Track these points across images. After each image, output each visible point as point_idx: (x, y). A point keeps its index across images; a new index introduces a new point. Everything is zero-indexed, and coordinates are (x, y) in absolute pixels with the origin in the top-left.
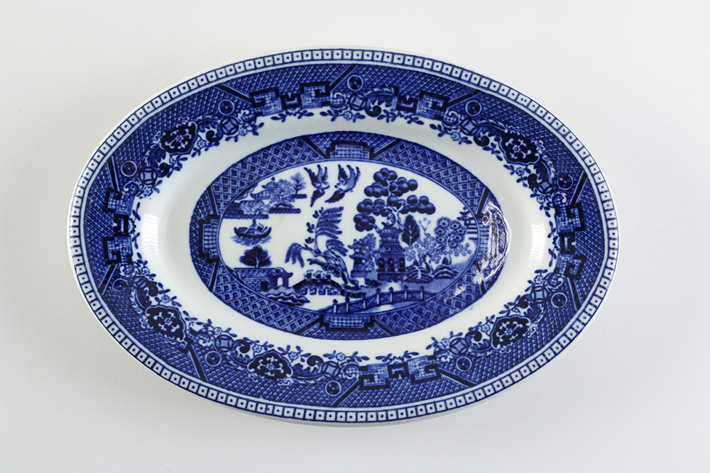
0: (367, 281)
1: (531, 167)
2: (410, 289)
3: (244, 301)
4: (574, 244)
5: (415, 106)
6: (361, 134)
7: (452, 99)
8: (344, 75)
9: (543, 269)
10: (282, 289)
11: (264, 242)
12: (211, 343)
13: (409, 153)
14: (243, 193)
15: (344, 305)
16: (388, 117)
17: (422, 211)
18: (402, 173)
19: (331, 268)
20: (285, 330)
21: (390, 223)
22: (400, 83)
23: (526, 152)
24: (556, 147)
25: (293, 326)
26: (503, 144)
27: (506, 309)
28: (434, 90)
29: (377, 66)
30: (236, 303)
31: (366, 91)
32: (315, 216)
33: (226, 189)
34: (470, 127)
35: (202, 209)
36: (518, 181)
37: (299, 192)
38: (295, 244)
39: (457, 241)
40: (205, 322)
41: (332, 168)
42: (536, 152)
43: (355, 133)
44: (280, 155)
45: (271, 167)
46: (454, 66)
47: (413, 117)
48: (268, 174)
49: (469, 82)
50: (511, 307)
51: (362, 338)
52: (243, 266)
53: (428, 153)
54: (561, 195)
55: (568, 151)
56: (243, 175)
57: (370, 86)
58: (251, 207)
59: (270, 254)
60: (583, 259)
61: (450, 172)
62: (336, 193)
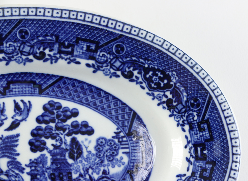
1: (168, 93)
4: (205, 152)
5: (73, 50)
6: (31, 74)
7: (102, 43)
8: (14, 28)
9: (182, 173)
13: (71, 87)
16: (52, 60)
17: (83, 133)
18: (65, 104)
21: (58, 144)
22: (59, 32)
23: (163, 82)
24: (187, 76)
26: (145, 76)
28: (87, 37)
29: (40, 20)
31: (33, 40)
34: (118, 64)
36: (159, 105)
39: (113, 155)
41: (9, 103)
42: (171, 81)
43: (26, 74)
46: (101, 17)
47: (72, 58)
49: (115, 28)
53: (86, 87)
54: (192, 114)
55: (196, 79)
57: (35, 36)
60: (213, 163)
61: (104, 101)
62: (13, 123)
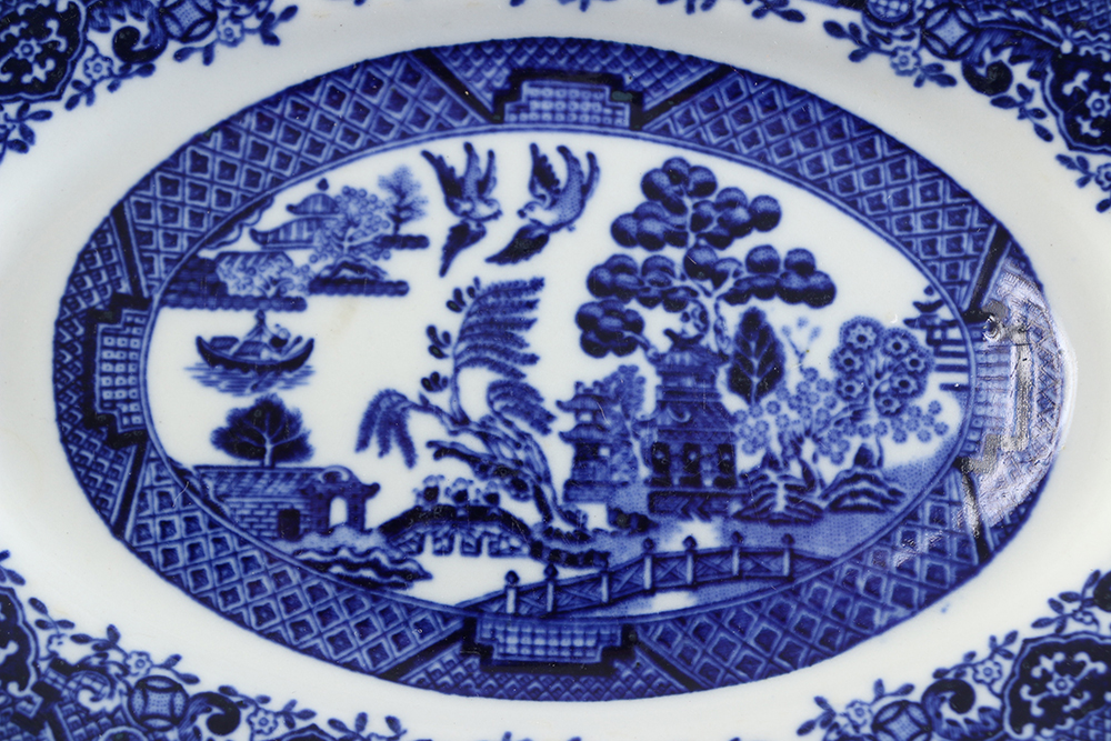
0: (615, 515)
2: (751, 542)
3: (224, 570)
6: (606, 47)
10: (345, 536)
11: (290, 384)
12: (117, 701)
13: (756, 112)
14: (227, 229)
15: (539, 588)
17: (792, 297)
18: (731, 175)
19: (502, 471)
20: (353, 666)
21: (692, 331)
25: (376, 652)
26: (1056, 88)
27: (1052, 614)
30: (199, 576)
32: (455, 304)
33: (171, 213)
34: (952, 32)
35: (96, 276)
36: (1102, 206)
37: (408, 229)
38: (388, 394)
39: (903, 393)
40: (99, 633)
41: (510, 153)
43: (585, 45)
44: (345, 110)
45: (316, 148)
48: (306, 169)
50: (1069, 607)
51: (596, 696)
52: (221, 458)
53: (817, 114)
56: (228, 170)
58: (251, 271)
59: (308, 422)
61: (885, 174)
62: (522, 234)
